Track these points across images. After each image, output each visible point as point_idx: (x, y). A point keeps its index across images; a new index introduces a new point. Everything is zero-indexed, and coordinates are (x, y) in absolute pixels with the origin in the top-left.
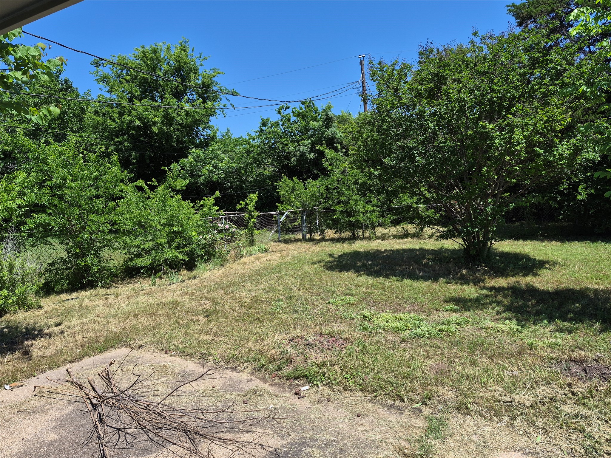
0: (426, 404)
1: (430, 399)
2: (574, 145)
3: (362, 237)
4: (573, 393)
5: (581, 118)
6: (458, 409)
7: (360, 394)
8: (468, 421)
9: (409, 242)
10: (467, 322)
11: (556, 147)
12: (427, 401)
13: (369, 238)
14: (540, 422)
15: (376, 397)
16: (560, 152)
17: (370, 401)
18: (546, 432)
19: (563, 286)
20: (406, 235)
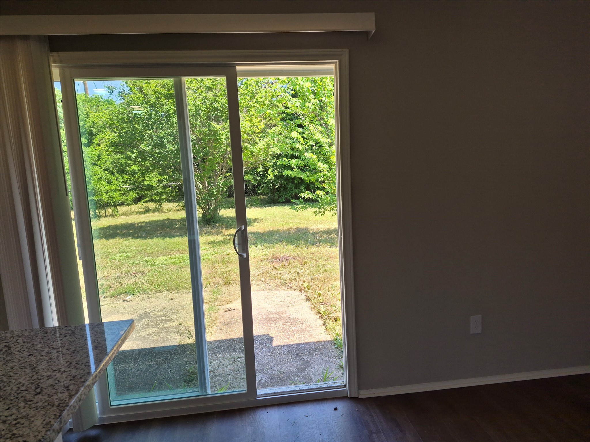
0: (208, 287)
1: (209, 284)
2: (267, 143)
3: (104, 215)
4: (275, 268)
5: (268, 122)
6: (225, 284)
7: (168, 292)
8: (231, 288)
9: (152, 216)
10: (217, 253)
11: (257, 143)
12: (208, 285)
13: (112, 215)
14: (263, 279)
15: (178, 291)
16: (260, 146)
17: (175, 293)
18: (266, 282)
19: (266, 230)
20: (148, 211)
